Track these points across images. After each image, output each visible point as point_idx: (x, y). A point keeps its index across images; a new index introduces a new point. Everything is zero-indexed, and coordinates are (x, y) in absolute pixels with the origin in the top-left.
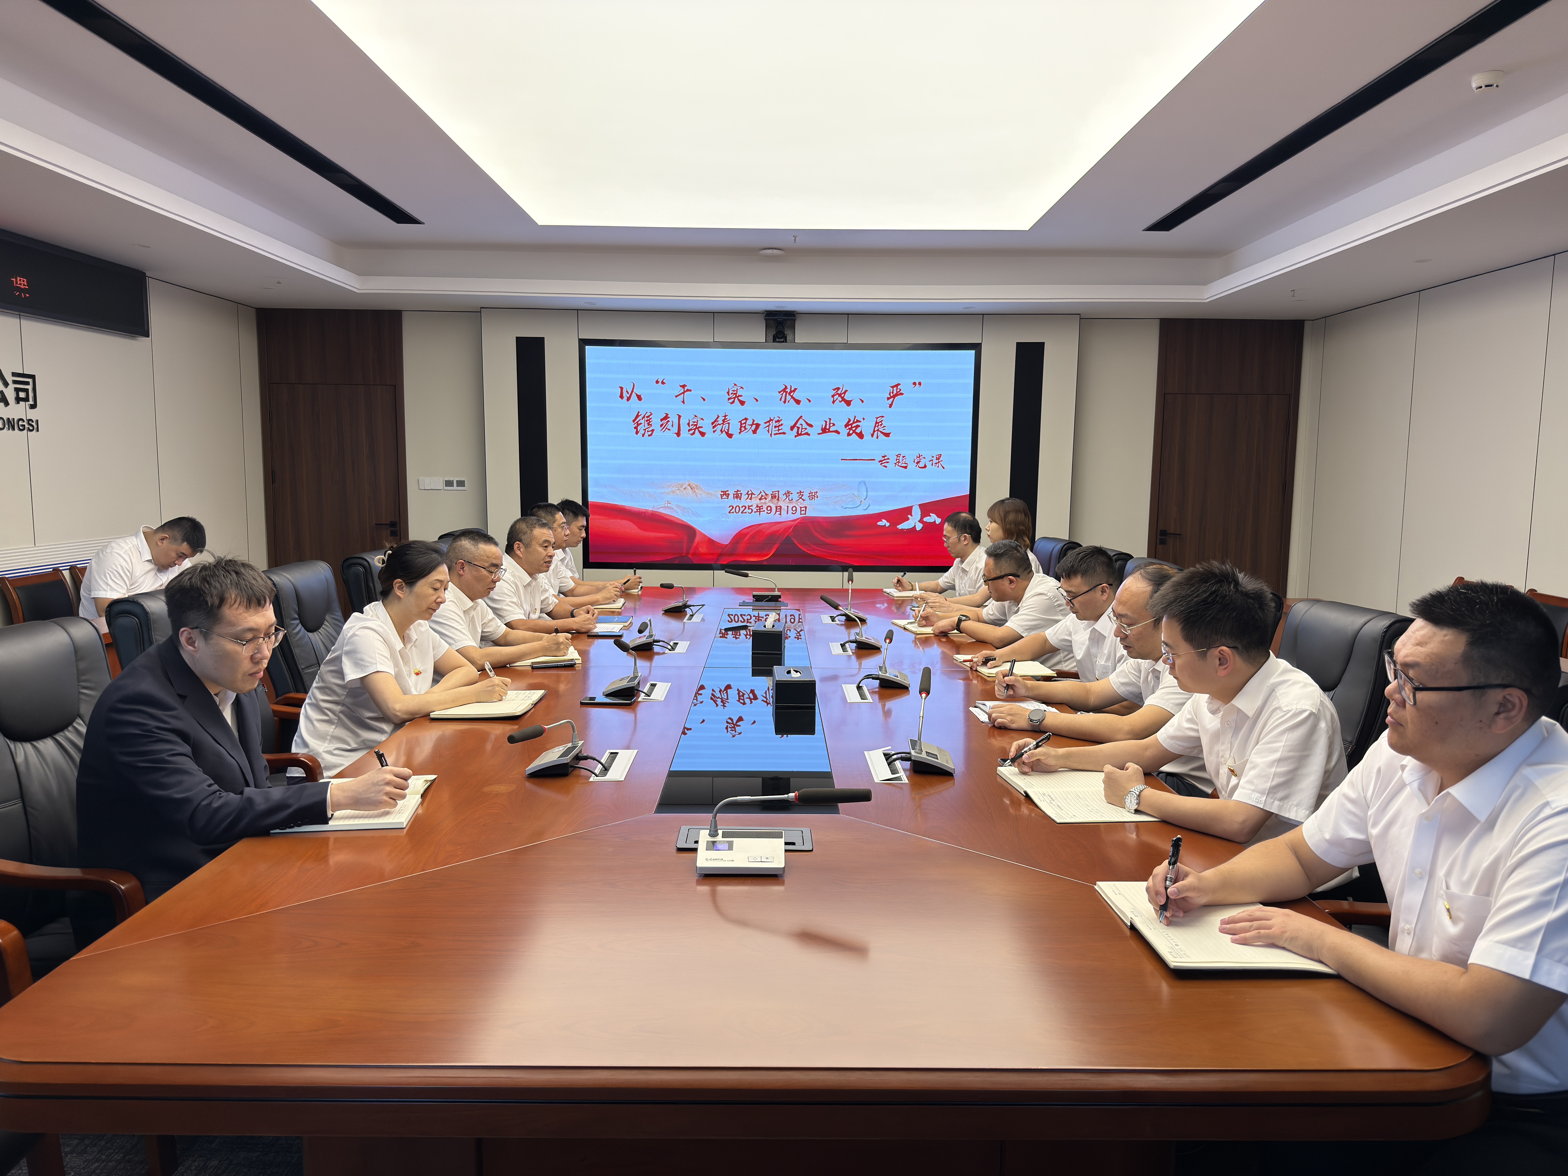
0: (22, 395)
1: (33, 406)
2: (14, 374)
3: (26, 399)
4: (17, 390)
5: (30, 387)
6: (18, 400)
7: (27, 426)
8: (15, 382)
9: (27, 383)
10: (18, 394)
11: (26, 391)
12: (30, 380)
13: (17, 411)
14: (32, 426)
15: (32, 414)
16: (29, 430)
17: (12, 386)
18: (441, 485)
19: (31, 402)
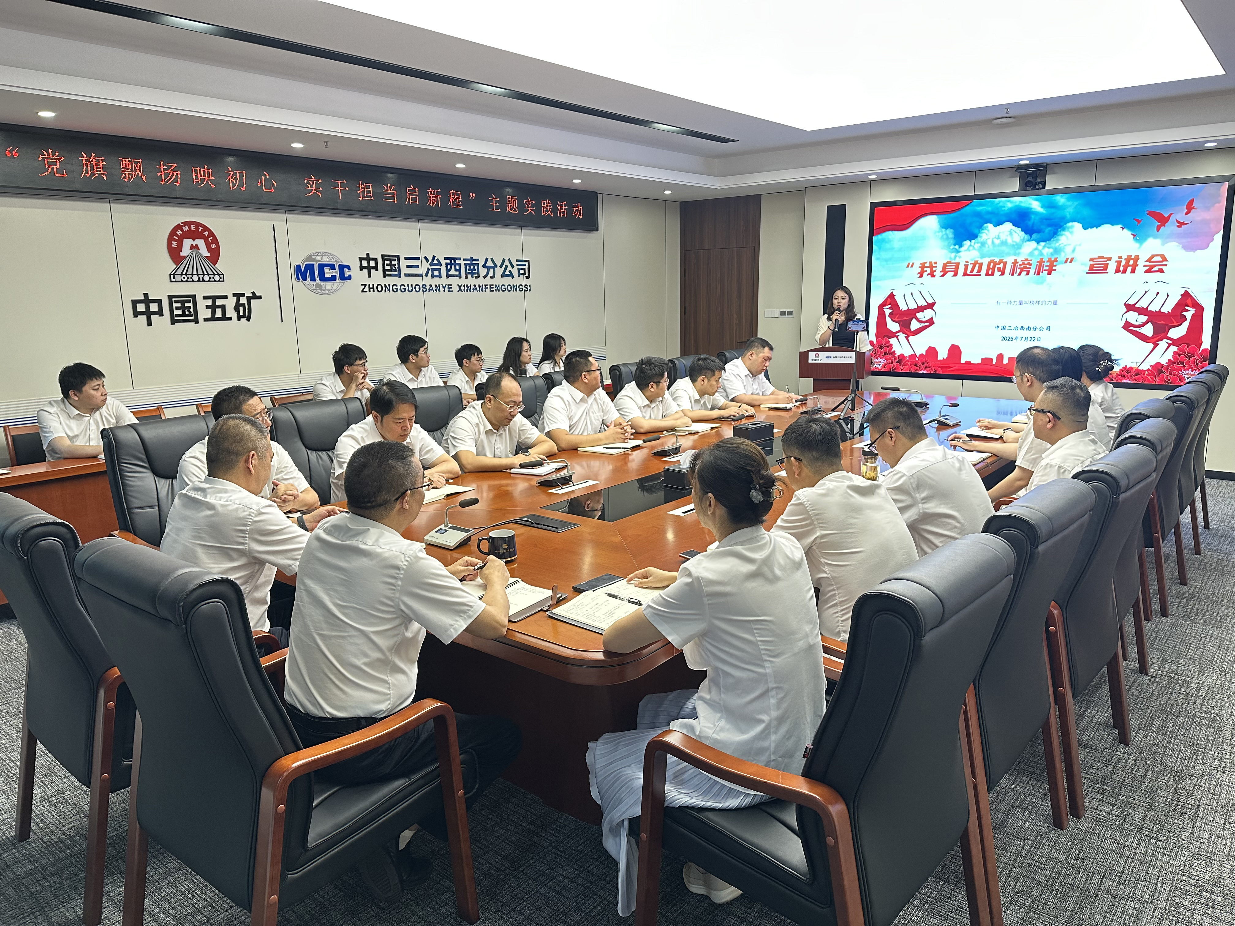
0: (522, 272)
1: (527, 278)
2: (517, 261)
3: (524, 274)
4: (519, 269)
5: (526, 267)
6: (519, 275)
7: (524, 289)
8: (517, 265)
9: (525, 265)
10: (519, 272)
11: (524, 269)
12: (527, 263)
13: (519, 281)
14: (527, 288)
15: (527, 282)
16: (525, 290)
17: (516, 267)
18: (777, 314)
19: (527, 275)
